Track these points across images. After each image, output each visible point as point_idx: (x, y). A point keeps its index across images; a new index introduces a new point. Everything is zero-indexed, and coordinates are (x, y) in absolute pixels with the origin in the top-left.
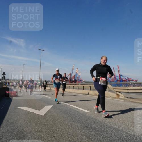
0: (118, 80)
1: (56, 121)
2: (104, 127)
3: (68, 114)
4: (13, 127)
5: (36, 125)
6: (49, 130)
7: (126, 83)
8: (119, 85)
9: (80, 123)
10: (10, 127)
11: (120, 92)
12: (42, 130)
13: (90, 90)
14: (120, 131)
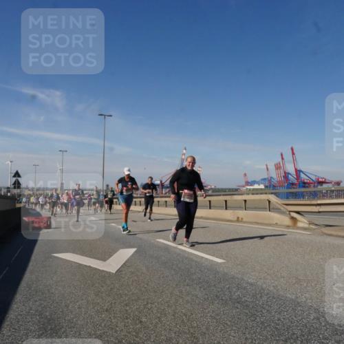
0: (293, 184)
1: (146, 286)
2: (261, 297)
3: (174, 267)
4: (42, 302)
5: (97, 295)
6: (128, 308)
7: (312, 189)
8: (296, 195)
9: (202, 289)
10: (36, 301)
11: (298, 213)
12: (111, 307)
13: (226, 209)
14: (300, 306)
